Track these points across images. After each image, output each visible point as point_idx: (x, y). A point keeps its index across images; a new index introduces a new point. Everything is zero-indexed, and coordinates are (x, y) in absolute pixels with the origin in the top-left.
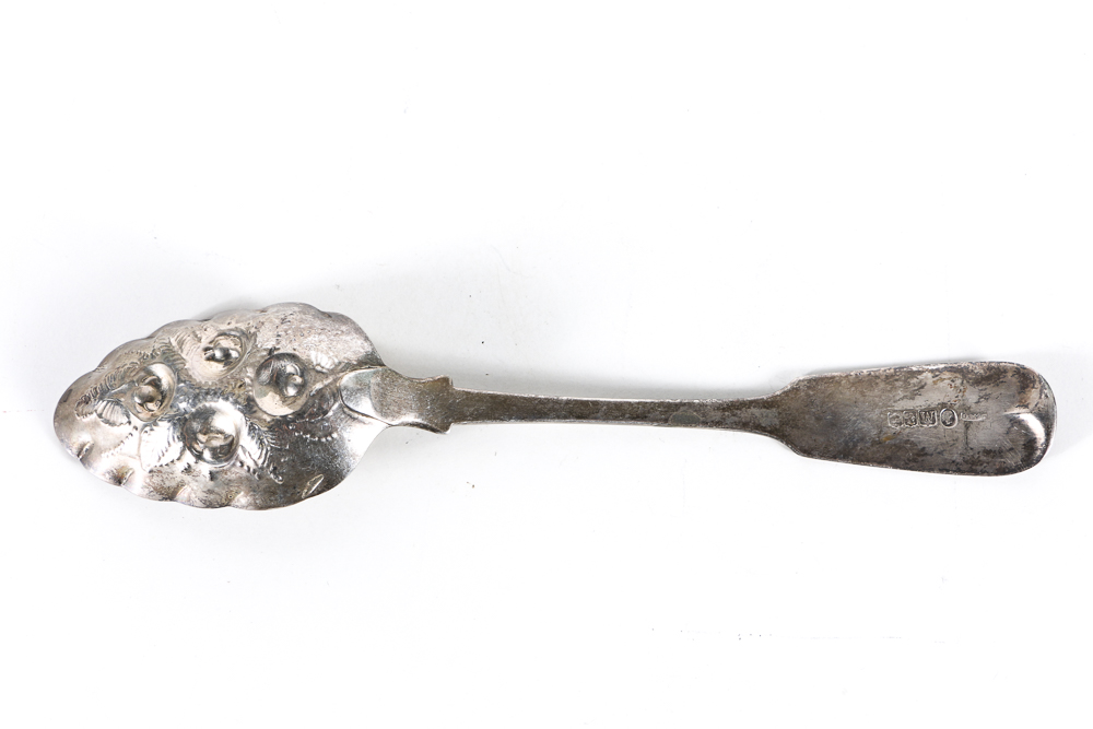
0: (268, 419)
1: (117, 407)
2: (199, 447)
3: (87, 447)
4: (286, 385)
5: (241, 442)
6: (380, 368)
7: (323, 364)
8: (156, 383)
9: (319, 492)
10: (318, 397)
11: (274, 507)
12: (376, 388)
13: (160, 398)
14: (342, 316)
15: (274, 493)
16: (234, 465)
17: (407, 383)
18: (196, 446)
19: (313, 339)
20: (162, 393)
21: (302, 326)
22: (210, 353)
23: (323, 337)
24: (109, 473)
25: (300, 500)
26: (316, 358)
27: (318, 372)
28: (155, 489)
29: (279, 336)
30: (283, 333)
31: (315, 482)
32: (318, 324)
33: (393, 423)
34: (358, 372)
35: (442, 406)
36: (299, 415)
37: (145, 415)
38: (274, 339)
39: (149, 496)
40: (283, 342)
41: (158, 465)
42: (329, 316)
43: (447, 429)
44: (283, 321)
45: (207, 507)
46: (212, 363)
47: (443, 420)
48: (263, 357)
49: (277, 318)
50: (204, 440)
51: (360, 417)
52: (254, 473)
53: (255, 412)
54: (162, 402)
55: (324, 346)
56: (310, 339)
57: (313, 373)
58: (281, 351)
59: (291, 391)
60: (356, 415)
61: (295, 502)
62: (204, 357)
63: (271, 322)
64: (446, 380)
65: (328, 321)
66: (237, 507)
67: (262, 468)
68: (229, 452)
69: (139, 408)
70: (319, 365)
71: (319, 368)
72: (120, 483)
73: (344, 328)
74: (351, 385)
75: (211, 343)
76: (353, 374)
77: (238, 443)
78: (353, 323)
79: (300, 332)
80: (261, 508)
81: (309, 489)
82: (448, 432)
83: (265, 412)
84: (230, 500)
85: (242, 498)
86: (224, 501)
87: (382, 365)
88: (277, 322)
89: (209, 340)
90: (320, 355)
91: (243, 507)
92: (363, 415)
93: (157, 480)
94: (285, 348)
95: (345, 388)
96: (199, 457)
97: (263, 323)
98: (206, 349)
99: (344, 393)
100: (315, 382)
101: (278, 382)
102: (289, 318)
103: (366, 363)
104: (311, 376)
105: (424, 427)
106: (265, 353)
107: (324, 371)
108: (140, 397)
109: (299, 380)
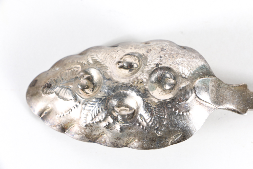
0: (156, 101)
1: (68, 91)
2: (115, 114)
3: (46, 111)
4: (165, 83)
5: (140, 113)
6: (214, 78)
7: (186, 74)
8: (90, 79)
9: (178, 142)
10: (183, 91)
11: (153, 148)
12: (212, 88)
13: (92, 87)
14: (192, 49)
15: (154, 141)
16: (135, 125)
17: (226, 86)
18: (114, 113)
19: (179, 60)
20: (93, 84)
21: (173, 53)
22: (121, 64)
23: (184, 59)
24: (59, 126)
25: (168, 145)
26: (182, 70)
27: (183, 78)
28: (86, 136)
29: (161, 57)
30: (163, 56)
31: (177, 136)
32: (180, 52)
33: (219, 107)
34: (203, 78)
35: (243, 100)
36: (173, 100)
37: (84, 96)
38: (159, 59)
39: (82, 139)
40: (164, 61)
41: (91, 122)
42: (184, 48)
43: (245, 112)
44: (162, 49)
45: (115, 147)
46: (122, 69)
47: (244, 108)
48: (153, 68)
49: (158, 47)
50: (118, 111)
51: (204, 103)
52: (146, 129)
53: (149, 97)
54: (93, 89)
55: (185, 64)
56: (178, 60)
57: (180, 78)
58: (163, 65)
59: (167, 87)
60: (202, 102)
61: (165, 146)
62: (118, 66)
63: (155, 49)
64: (245, 86)
65: (185, 50)
66: (131, 147)
67: (150, 127)
68: (132, 117)
69: (81, 91)
70: (183, 74)
71: (184, 76)
72: (64, 132)
73: (194, 55)
74: (200, 85)
75: (121, 59)
76: (201, 79)
77: (137, 113)
78: (198, 53)
79: (172, 56)
80: (146, 149)
81: (174, 140)
82: (246, 114)
83: (154, 97)
84: (128, 144)
85: (135, 143)
86: (124, 144)
87: (214, 76)
88: (159, 50)
89: (120, 57)
90: (184, 69)
91: (135, 148)
92: (205, 102)
93: (88, 131)
94: (165, 64)
95: (198, 87)
96: (115, 119)
97: (151, 50)
98: (119, 62)
99: (197, 90)
100: (182, 83)
101: (161, 81)
102: (165, 48)
103: (207, 75)
104: (179, 80)
105: (234, 111)
106: (154, 66)
107: (186, 77)
108: (81, 86)
109: (172, 81)
